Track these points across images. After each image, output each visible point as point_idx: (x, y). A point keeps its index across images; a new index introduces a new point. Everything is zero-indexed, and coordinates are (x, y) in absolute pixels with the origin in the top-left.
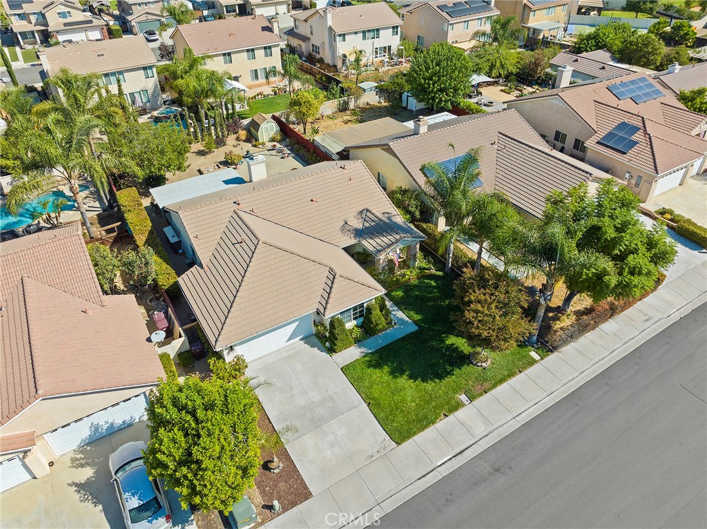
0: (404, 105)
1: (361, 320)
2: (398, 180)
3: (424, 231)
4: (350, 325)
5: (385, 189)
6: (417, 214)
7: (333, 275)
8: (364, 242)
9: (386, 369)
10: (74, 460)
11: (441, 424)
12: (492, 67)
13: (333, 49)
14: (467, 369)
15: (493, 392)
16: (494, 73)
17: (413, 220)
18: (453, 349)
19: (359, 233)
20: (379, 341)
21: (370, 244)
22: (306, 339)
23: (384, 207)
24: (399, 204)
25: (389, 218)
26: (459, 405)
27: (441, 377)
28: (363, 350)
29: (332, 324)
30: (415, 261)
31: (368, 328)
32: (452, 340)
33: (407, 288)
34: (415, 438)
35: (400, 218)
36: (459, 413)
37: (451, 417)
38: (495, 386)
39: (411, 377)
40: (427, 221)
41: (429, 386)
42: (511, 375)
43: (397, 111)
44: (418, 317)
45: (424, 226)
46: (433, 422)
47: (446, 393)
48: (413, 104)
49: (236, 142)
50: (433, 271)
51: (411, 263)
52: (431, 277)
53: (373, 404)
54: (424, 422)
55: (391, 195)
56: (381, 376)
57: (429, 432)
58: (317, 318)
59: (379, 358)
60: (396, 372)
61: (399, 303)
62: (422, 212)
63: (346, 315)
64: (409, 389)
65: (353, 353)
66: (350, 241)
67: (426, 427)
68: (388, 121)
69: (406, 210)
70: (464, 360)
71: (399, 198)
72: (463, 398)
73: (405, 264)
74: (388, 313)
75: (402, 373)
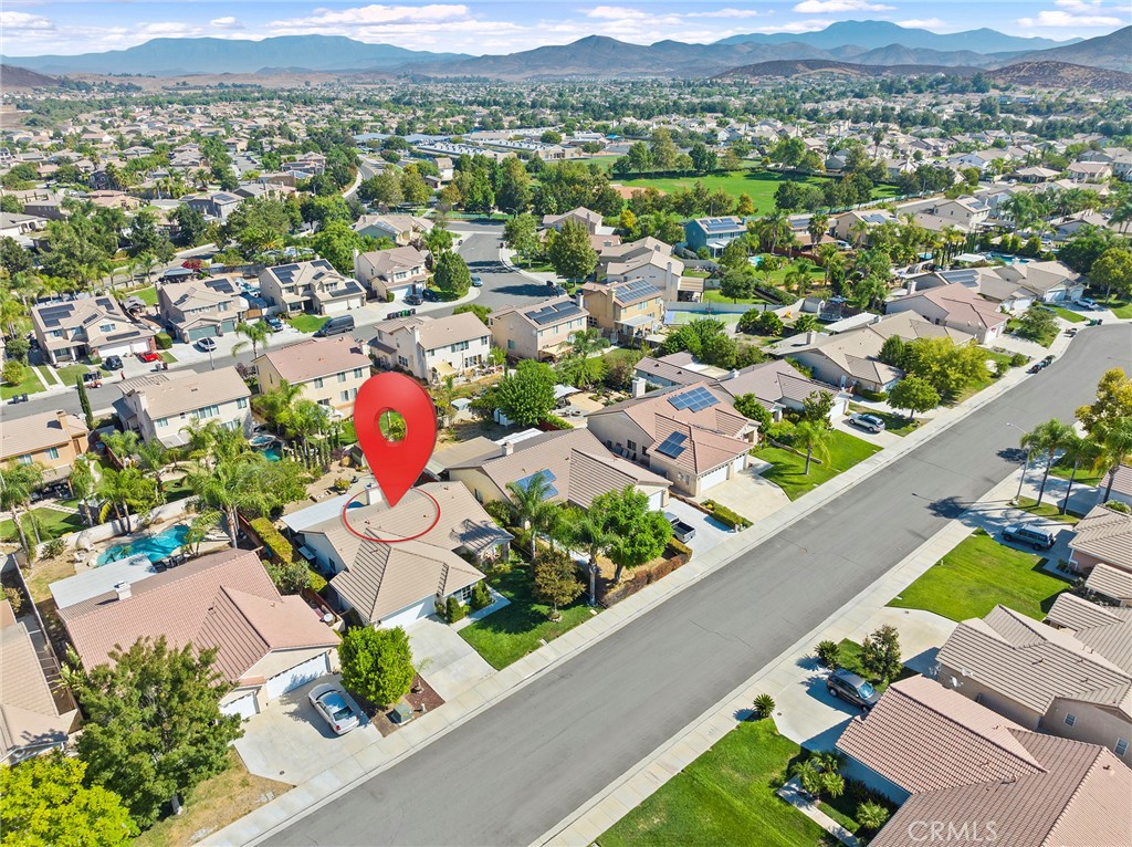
0: (496, 420)
1: (469, 599)
2: (491, 495)
3: (514, 533)
4: (462, 603)
5: (481, 502)
6: (508, 521)
7: (446, 568)
8: (467, 545)
9: (490, 629)
10: (281, 701)
11: (528, 657)
12: (577, 379)
13: (422, 363)
14: (545, 624)
15: (563, 636)
16: (581, 383)
17: (505, 525)
18: (537, 613)
19: (464, 537)
20: (484, 612)
21: (471, 546)
22: (430, 617)
23: (480, 517)
24: (493, 514)
25: (486, 525)
26: (540, 645)
27: (528, 630)
28: (473, 619)
29: (448, 603)
30: (508, 556)
31: (475, 605)
32: (536, 607)
33: (504, 576)
34: (511, 666)
35: (494, 525)
36: (539, 650)
37: (534, 653)
38: (564, 632)
39: (506, 632)
40: (517, 525)
41: (519, 637)
42: (576, 625)
43: (489, 427)
44: (511, 595)
45: (514, 529)
46: (522, 656)
47: (531, 640)
48: (504, 421)
49: (340, 468)
50: (522, 563)
51: (504, 558)
52: (522, 567)
53: (481, 651)
54: (515, 657)
55: (486, 507)
56: (487, 633)
57: (520, 662)
58: (437, 599)
59: (483, 624)
60: (497, 630)
61: (496, 587)
62: (511, 520)
63: (458, 595)
64: (505, 640)
65: (466, 622)
66: (458, 544)
67: (518, 659)
68: (481, 440)
69: (499, 518)
70: (543, 618)
71: (492, 508)
72: (543, 641)
73: (501, 560)
74: (488, 594)
75: (501, 630)
